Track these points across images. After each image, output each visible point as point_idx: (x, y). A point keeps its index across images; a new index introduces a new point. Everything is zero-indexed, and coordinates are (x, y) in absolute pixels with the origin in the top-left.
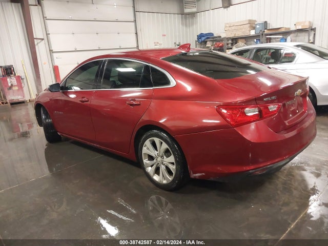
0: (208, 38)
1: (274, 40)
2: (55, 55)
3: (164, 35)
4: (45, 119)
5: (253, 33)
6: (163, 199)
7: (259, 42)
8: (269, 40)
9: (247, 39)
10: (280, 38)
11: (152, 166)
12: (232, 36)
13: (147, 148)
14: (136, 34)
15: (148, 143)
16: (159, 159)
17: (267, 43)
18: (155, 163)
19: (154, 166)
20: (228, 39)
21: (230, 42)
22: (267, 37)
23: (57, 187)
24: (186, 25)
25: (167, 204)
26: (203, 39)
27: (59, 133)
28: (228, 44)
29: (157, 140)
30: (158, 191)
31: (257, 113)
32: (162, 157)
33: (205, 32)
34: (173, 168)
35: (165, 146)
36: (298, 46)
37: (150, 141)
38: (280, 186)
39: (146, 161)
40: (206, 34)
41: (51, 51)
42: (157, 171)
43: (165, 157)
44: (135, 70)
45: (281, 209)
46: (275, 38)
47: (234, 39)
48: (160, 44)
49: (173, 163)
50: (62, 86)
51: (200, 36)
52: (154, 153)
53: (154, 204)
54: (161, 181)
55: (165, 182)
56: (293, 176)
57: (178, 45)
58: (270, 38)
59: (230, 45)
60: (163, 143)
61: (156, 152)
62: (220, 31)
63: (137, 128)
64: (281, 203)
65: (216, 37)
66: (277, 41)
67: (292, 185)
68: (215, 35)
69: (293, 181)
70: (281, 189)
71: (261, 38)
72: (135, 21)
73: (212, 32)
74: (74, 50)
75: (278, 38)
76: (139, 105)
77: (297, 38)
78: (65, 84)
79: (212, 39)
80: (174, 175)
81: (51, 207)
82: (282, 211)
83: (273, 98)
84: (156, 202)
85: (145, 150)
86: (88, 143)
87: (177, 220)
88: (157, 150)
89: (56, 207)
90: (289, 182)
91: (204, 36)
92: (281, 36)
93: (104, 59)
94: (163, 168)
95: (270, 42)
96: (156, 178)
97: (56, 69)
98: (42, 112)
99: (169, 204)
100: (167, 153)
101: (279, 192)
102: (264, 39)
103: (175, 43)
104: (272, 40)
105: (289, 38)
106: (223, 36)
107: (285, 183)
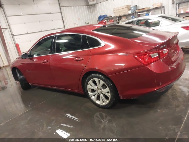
0: (104, 18)
1: (142, 15)
2: (15, 37)
3: (79, 19)
4: (20, 76)
5: (130, 12)
6: (104, 114)
7: (134, 18)
8: (139, 16)
9: (127, 16)
10: (145, 14)
11: (94, 96)
12: (118, 15)
13: (90, 85)
14: (63, 19)
15: (90, 82)
16: (99, 91)
17: (138, 17)
18: (96, 94)
19: (96, 96)
20: (116, 17)
21: (117, 19)
22: (138, 14)
23: (37, 117)
24: (91, 12)
25: (106, 117)
26: (101, 19)
27: (30, 84)
28: (116, 20)
29: (97, 80)
30: (100, 110)
31: (158, 56)
32: (101, 89)
33: (102, 15)
34: (109, 95)
35: (102, 82)
36: (160, 16)
37: (92, 81)
38: (170, 96)
39: (90, 93)
40: (103, 16)
41: (13, 35)
42: (98, 98)
43: (102, 89)
44: (68, 41)
45: (175, 110)
46: (143, 14)
47: (119, 17)
48: (77, 24)
49: (108, 92)
50: (29, 55)
51: (100, 17)
52: (95, 88)
53: (98, 117)
54: (101, 103)
55: (104, 104)
56: (175, 90)
57: (88, 24)
58: (140, 15)
59: (117, 21)
60: (101, 81)
61: (96, 87)
62: (111, 13)
63: (83, 74)
64: (174, 106)
65: (109, 17)
66: (144, 16)
67: (177, 95)
68: (108, 16)
69: (176, 92)
70: (172, 98)
71: (135, 15)
72: (61, 12)
73: (106, 14)
74: (27, 33)
75: (144, 14)
76: (83, 60)
77: (155, 13)
78: (31, 53)
79: (107, 18)
80: (110, 99)
81: (37, 129)
82: (177, 111)
83: (165, 46)
84: (99, 116)
85: (89, 87)
86: (50, 87)
87: (114, 125)
88: (97, 86)
89: (40, 129)
90: (174, 94)
91: (102, 17)
92: (146, 13)
93: (55, 35)
94: (102, 95)
95: (140, 17)
96: (98, 102)
97: (17, 46)
98: (17, 72)
99: (108, 116)
100: (104, 86)
101: (171, 100)
102: (136, 15)
103: (86, 23)
104: (141, 15)
105: (150, 13)
106: (113, 16)
107: (172, 95)
